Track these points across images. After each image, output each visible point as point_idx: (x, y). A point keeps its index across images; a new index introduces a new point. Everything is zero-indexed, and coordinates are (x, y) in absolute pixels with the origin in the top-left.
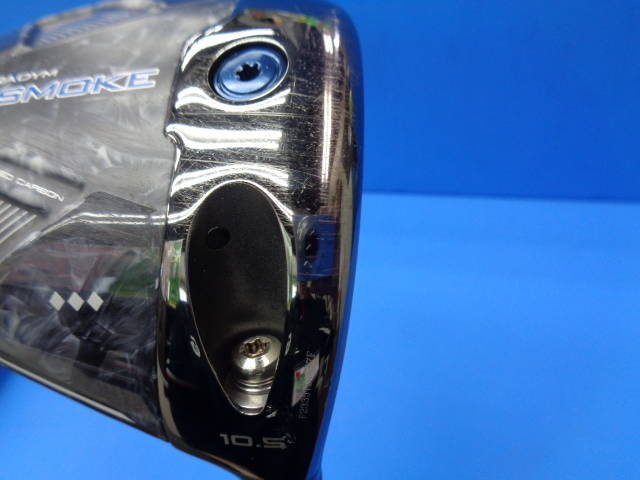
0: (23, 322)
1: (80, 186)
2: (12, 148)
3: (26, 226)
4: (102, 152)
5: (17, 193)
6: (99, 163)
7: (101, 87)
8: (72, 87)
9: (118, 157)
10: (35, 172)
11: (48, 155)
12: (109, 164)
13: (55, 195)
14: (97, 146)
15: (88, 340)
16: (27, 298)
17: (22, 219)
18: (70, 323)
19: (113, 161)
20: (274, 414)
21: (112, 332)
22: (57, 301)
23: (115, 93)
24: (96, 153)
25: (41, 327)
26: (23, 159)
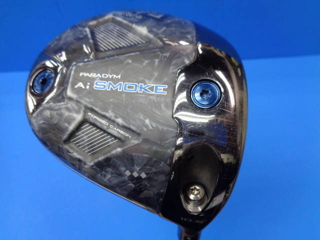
0: (112, 177)
1: (139, 134)
2: (108, 112)
3: (114, 143)
4: (147, 121)
5: (110, 131)
6: (147, 126)
7: (143, 90)
8: (129, 87)
9: (154, 125)
10: (118, 124)
11: (124, 119)
12: (151, 128)
13: (127, 135)
14: (145, 119)
15: (138, 186)
16: (115, 170)
17: (112, 141)
18: (131, 180)
19: (152, 126)
20: (202, 215)
21: (148, 185)
22: (128, 173)
23: (150, 94)
24: (145, 122)
25: (119, 180)
26: (113, 118)
